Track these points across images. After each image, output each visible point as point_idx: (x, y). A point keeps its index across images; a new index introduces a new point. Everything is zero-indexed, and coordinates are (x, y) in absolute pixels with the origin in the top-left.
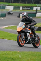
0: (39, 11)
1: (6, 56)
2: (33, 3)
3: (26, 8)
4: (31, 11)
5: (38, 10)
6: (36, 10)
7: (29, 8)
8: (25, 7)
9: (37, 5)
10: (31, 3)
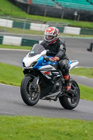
1: (56, 128)
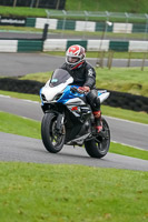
0: (52, 31)
2: (34, 6)
3: (11, 21)
4: (26, 31)
5: (50, 28)
6: (43, 27)
7: (23, 22)
8: (8, 18)
9: (47, 12)
10: (29, 6)
